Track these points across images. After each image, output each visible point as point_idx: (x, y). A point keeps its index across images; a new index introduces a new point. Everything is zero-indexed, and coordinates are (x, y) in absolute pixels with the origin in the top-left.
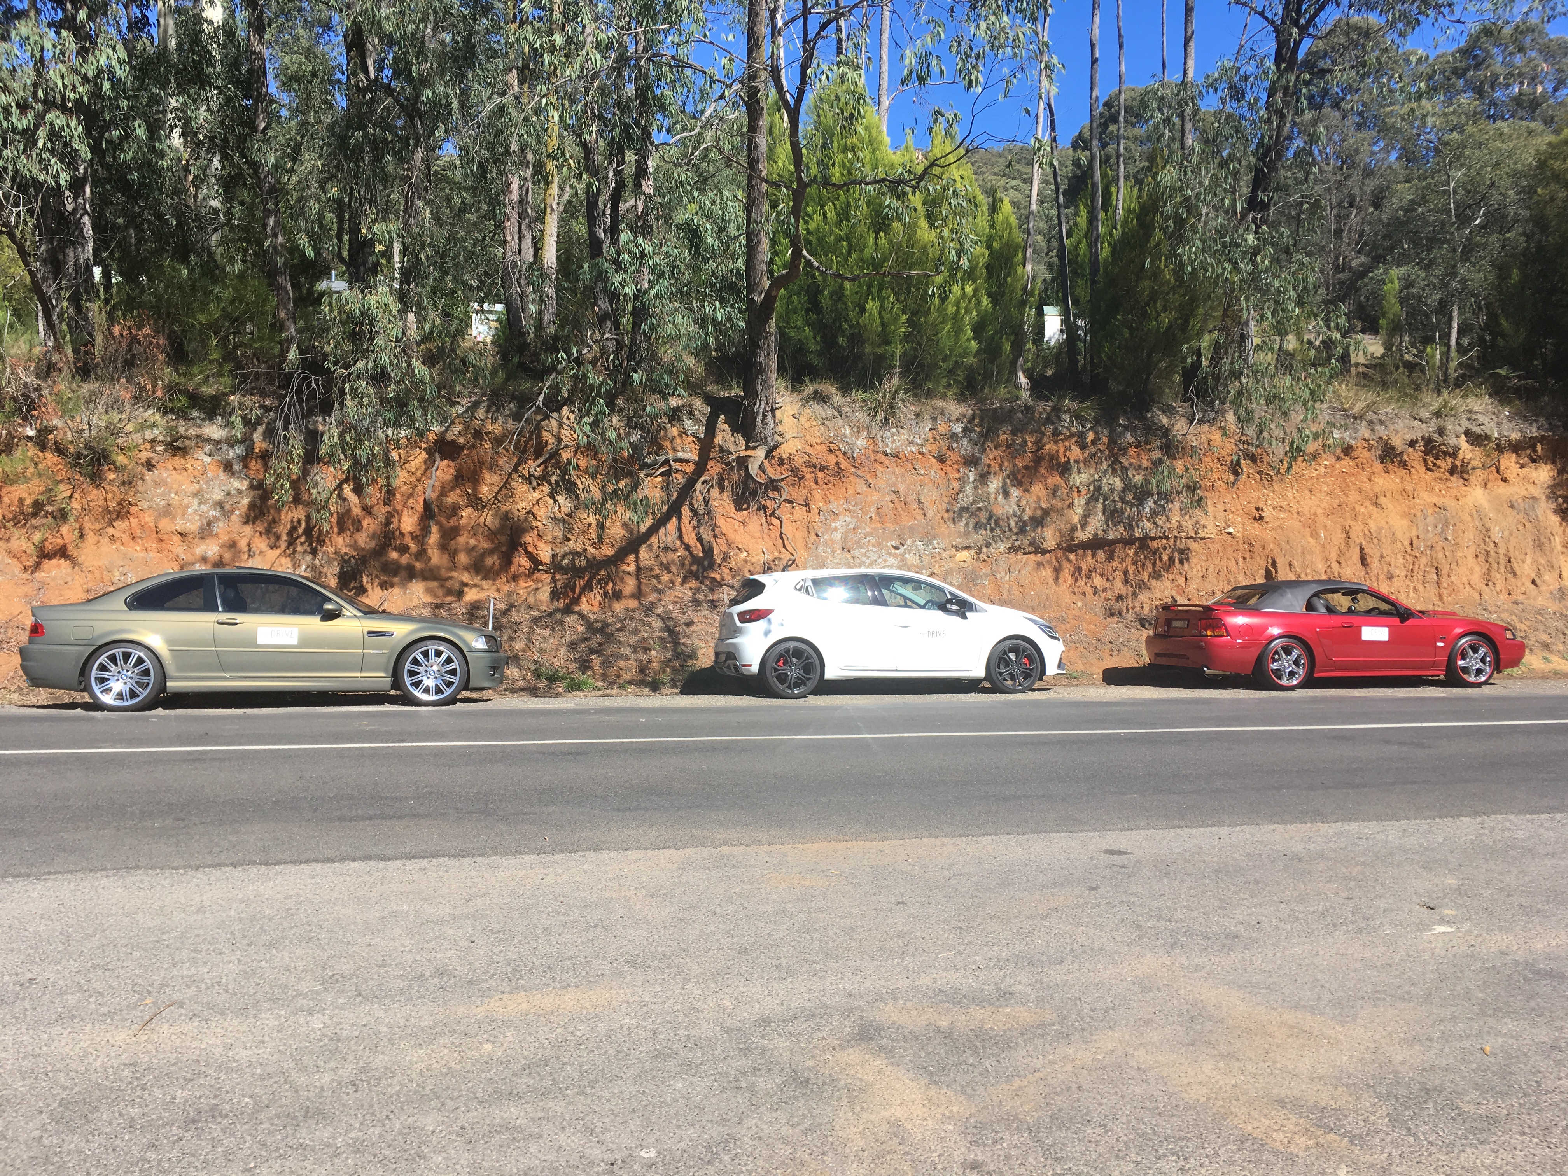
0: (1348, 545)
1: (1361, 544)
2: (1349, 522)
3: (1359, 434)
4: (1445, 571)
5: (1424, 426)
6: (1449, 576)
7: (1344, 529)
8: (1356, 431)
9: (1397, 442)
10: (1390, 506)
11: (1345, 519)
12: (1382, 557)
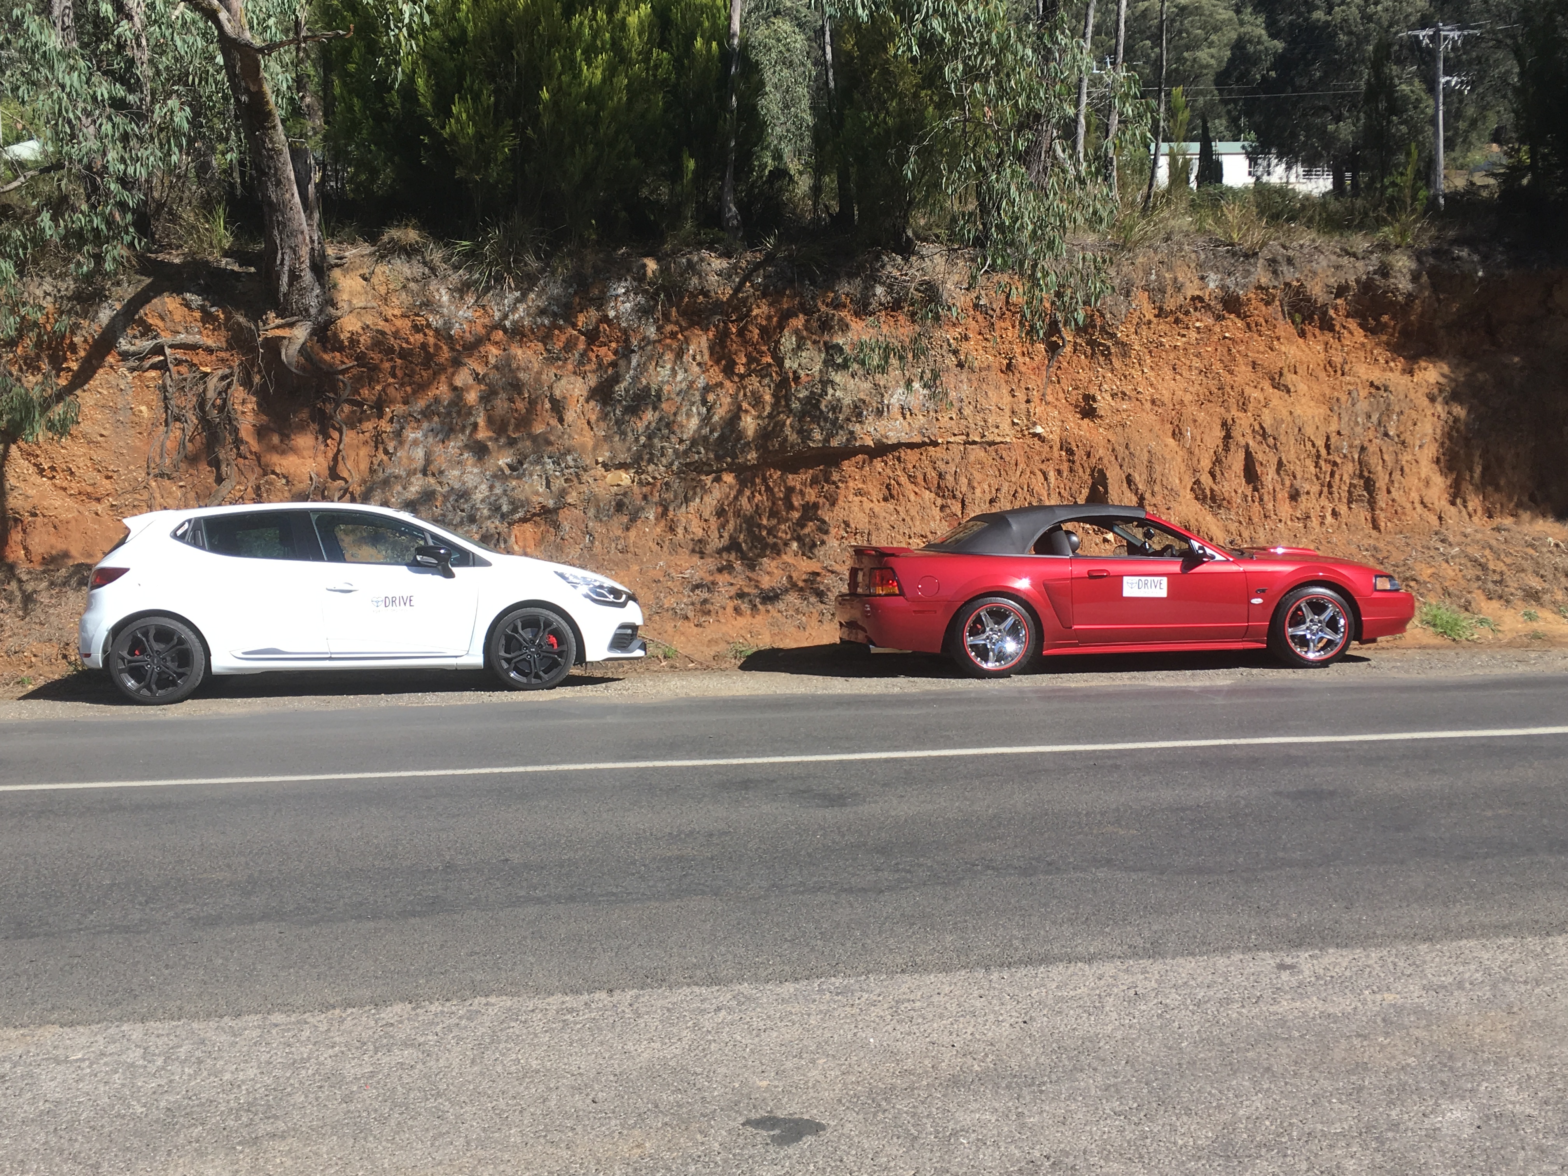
0: (1227, 449)
1: (1247, 446)
2: (1234, 412)
3: (1253, 279)
4: (1382, 482)
5: (1360, 264)
6: (1389, 492)
7: (1224, 424)
8: (1247, 273)
9: (1317, 290)
10: (1302, 387)
11: (1228, 410)
12: (1280, 464)
